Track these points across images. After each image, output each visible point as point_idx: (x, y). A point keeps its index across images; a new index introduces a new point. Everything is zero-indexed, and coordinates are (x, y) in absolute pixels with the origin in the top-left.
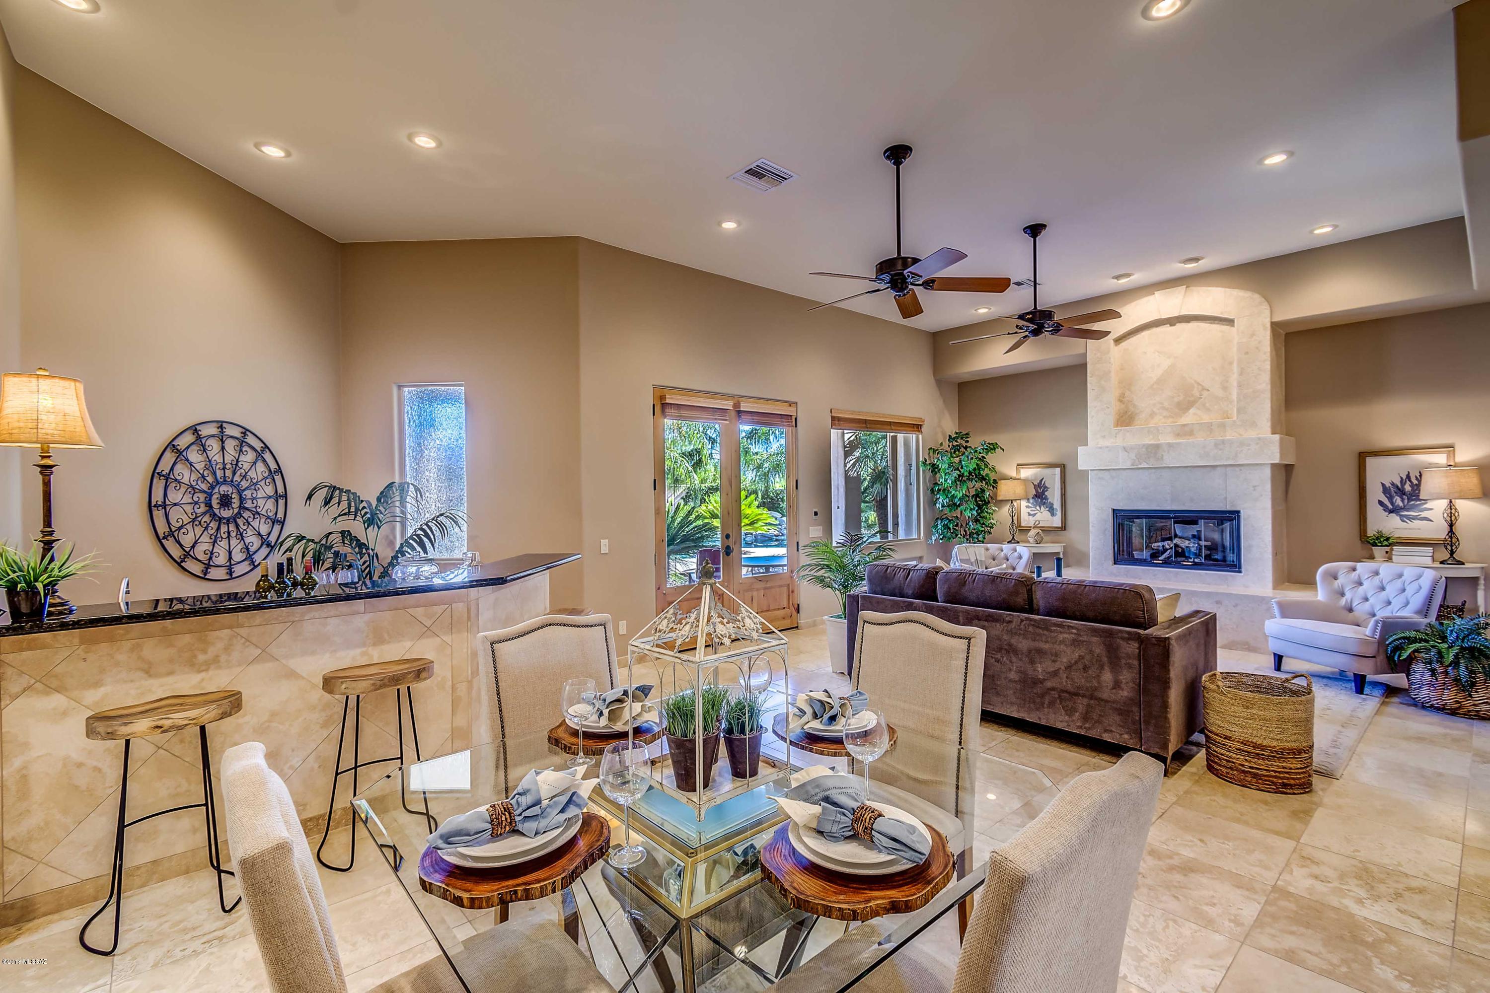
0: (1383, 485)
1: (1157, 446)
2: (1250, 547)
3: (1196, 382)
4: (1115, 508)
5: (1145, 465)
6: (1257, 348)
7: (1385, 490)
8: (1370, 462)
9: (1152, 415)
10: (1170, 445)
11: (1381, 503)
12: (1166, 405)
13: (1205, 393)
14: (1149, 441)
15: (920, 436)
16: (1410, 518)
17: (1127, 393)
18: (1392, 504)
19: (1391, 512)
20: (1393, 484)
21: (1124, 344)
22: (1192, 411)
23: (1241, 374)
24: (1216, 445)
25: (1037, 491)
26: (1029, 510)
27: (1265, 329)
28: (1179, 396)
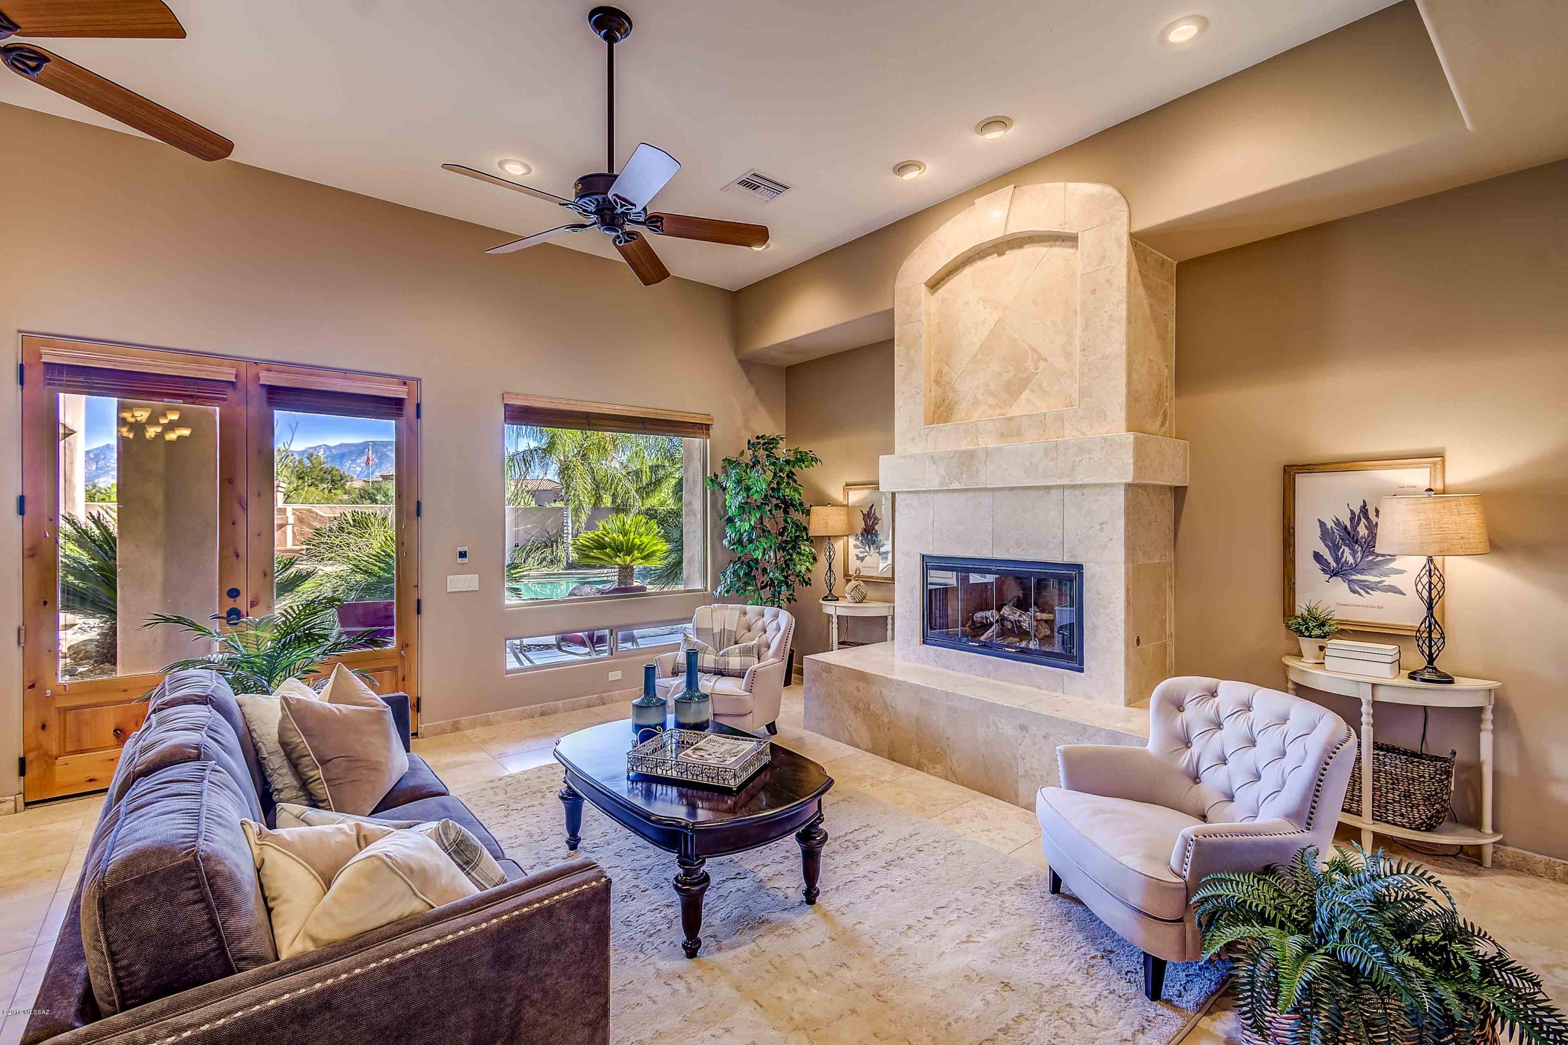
0: (1322, 524)
1: (971, 454)
2: (1095, 628)
3: (1029, 345)
4: (925, 553)
5: (956, 485)
6: (1108, 281)
7: (1326, 534)
8: (1304, 482)
9: (976, 403)
10: (987, 452)
11: (1317, 557)
12: (992, 386)
13: (1042, 365)
14: (965, 446)
15: (708, 440)
16: (1368, 588)
17: (946, 370)
18: (1337, 560)
19: (1334, 574)
20: (1338, 523)
21: (942, 291)
22: (1025, 395)
23: (1085, 329)
24: (1046, 451)
25: (866, 524)
26: (857, 551)
27: (1120, 245)
28: (1008, 372)
